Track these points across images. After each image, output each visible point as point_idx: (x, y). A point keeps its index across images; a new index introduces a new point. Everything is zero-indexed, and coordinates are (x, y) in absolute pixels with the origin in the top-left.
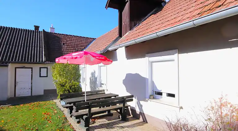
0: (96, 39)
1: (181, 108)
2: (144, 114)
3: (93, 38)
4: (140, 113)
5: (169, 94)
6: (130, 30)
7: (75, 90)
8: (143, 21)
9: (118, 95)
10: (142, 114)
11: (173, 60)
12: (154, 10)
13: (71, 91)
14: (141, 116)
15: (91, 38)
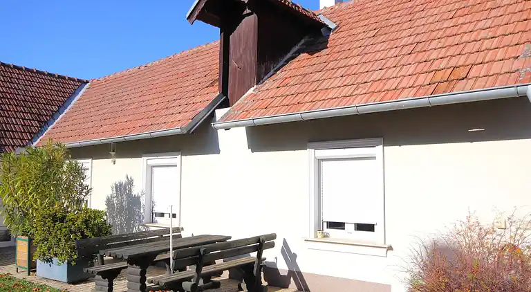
0: (87, 82)
1: (390, 248)
2: (300, 273)
3: (79, 81)
4: (291, 273)
6: (257, 84)
8: (281, 63)
9: (230, 238)
10: (296, 274)
11: (374, 158)
12: (303, 41)
13: (87, 233)
14: (292, 279)
15: (74, 80)
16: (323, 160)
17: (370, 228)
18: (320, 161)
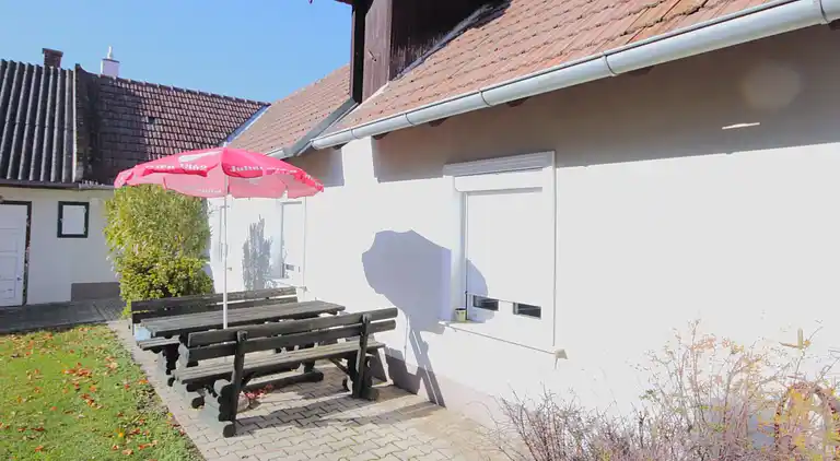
0: (269, 105)
1: (561, 354)
2: (431, 374)
3: (259, 104)
4: (420, 370)
5: (520, 306)
6: (391, 79)
7: (189, 287)
9: (342, 309)
10: (426, 374)
11: (539, 189)
12: (477, 13)
13: (172, 291)
14: (422, 381)
15: (253, 103)
16: (469, 193)
17: (534, 312)
18: (465, 194)
